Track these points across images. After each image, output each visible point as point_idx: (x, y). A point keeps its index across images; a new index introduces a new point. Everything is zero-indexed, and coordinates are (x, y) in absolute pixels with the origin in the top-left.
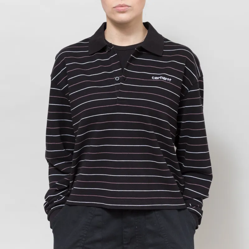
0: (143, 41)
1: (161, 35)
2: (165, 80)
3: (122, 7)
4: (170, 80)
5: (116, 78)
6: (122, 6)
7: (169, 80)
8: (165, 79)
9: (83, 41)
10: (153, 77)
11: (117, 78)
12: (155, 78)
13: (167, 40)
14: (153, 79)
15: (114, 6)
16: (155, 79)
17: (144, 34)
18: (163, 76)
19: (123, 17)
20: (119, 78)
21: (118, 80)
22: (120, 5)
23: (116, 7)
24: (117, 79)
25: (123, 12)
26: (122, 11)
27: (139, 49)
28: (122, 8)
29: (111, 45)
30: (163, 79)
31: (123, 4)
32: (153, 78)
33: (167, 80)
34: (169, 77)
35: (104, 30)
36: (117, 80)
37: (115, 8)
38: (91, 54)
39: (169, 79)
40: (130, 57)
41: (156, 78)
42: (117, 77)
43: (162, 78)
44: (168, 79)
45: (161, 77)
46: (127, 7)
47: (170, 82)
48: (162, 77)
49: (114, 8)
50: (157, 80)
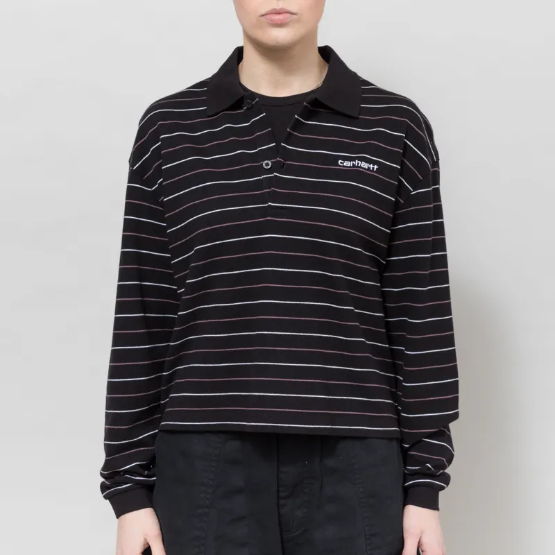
2: (365, 169)
3: (280, 14)
4: (376, 167)
5: (264, 164)
6: (278, 12)
7: (373, 168)
8: (364, 165)
9: (194, 86)
10: (340, 161)
12: (345, 164)
14: (340, 166)
15: (263, 12)
16: (344, 166)
17: (321, 72)
18: (362, 159)
19: (280, 36)
20: (270, 164)
21: (269, 167)
22: (275, 9)
23: (266, 14)
24: (267, 165)
25: (280, 25)
26: (279, 23)
27: (312, 104)
28: (278, 17)
29: (253, 95)
30: (360, 167)
31: (282, 9)
32: (341, 163)
33: (369, 168)
34: (374, 163)
35: (238, 64)
36: (266, 168)
37: (266, 17)
38: (211, 114)
39: (374, 165)
40: (293, 121)
41: (347, 164)
43: (358, 163)
44: (372, 166)
45: (356, 162)
46: (289, 15)
47: (376, 172)
48: (360, 162)
49: (263, 16)
50: (350, 167)
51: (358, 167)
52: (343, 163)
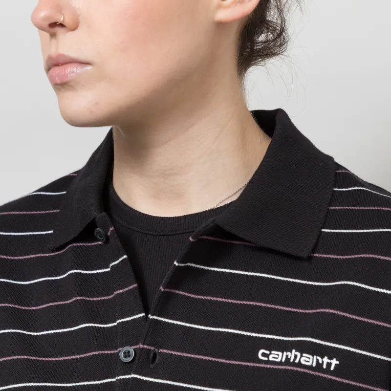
0: (235, 198)
1: (330, 159)
2: (310, 368)
4: (334, 362)
7: (329, 365)
8: (308, 360)
10: (261, 351)
11: (126, 352)
12: (270, 358)
13: (350, 179)
14: (261, 361)
16: (268, 362)
20: (133, 353)
21: (130, 359)
24: (127, 355)
30: (300, 365)
32: (264, 355)
33: (320, 365)
34: (331, 353)
36: (125, 360)
39: (331, 358)
40: (169, 273)
41: (277, 356)
42: (127, 348)
43: (296, 356)
44: (326, 360)
45: (293, 354)
48: (299, 354)
50: (280, 363)
51: (294, 364)
52: (267, 356)
